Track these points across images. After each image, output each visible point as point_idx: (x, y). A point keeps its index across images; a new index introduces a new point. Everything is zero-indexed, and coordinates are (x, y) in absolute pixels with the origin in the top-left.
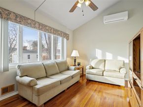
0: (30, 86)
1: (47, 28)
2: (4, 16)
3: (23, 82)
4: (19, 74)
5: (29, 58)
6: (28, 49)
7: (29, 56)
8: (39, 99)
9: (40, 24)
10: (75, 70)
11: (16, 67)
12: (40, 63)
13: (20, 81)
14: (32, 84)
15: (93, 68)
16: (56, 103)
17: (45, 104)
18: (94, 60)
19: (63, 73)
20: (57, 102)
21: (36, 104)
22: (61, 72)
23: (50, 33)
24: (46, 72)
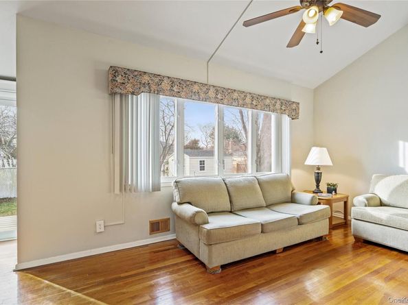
0: (194, 223)
1: (235, 95)
2: (154, 87)
3: (183, 214)
4: (177, 198)
5: (202, 168)
6: (201, 145)
7: (202, 163)
8: (210, 251)
9: (218, 90)
10: (312, 204)
11: (172, 184)
12: (219, 179)
13: (178, 212)
14: (198, 220)
15: (382, 204)
16: (248, 274)
17: (223, 267)
18: (388, 179)
19: (276, 208)
20: (251, 272)
21: (206, 262)
22: (269, 206)
23: (243, 106)
24: (231, 202)
